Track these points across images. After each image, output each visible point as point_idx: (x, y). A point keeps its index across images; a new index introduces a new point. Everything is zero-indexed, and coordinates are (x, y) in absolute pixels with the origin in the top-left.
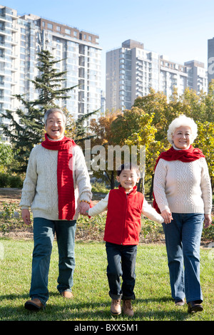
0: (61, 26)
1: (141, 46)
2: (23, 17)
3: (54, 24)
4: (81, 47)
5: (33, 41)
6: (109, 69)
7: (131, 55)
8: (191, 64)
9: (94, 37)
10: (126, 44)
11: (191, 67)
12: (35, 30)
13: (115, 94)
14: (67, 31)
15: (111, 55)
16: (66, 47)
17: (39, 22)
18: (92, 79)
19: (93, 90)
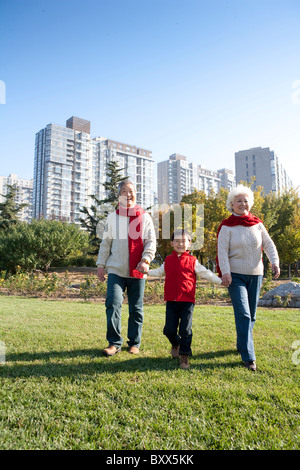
0: (122, 145)
1: (184, 158)
2: (94, 139)
3: (117, 143)
4: (139, 160)
5: (102, 156)
6: (160, 176)
7: (176, 165)
8: (223, 171)
9: (148, 152)
10: (172, 157)
11: (222, 174)
12: (103, 148)
13: (165, 194)
14: (128, 149)
15: (161, 166)
16: (127, 160)
17: (107, 142)
18: (147, 184)
19: (147, 192)
